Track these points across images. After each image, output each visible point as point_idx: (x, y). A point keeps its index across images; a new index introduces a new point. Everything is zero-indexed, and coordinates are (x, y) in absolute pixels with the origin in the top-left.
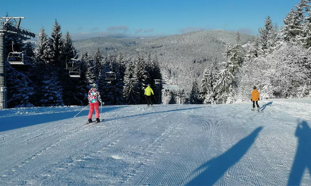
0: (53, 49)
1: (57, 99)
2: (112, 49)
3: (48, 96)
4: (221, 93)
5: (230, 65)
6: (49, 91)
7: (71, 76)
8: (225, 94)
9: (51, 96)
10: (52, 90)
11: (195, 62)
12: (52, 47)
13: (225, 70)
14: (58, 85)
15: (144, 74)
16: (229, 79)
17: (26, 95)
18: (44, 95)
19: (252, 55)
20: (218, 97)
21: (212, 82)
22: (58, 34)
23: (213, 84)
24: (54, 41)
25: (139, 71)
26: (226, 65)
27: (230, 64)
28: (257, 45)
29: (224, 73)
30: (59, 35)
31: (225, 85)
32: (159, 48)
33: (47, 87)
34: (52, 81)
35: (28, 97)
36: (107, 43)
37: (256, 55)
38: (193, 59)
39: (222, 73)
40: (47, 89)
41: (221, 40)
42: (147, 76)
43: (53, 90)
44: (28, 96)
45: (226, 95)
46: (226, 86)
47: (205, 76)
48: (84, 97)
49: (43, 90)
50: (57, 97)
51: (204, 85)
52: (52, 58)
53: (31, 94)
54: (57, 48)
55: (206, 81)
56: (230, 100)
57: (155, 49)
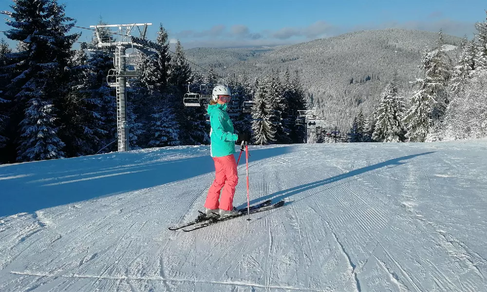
0: (158, 68)
1: (173, 141)
2: (220, 65)
3: (160, 136)
4: (414, 128)
5: (429, 84)
6: (161, 129)
7: (187, 105)
8: (421, 130)
9: (164, 136)
10: (165, 127)
11: (352, 82)
12: (156, 64)
13: (421, 91)
14: (172, 120)
15: (280, 103)
16: (427, 105)
17: (134, 134)
18: (154, 135)
19: (466, 67)
20: (410, 135)
21: (395, 112)
22: (165, 45)
23: (397, 114)
24: (160, 56)
25: (273, 99)
26: (423, 84)
27: (429, 81)
28: (473, 50)
29: (419, 96)
30: (166, 47)
31: (421, 115)
32: (294, 62)
33: (159, 123)
34: (165, 113)
35: (136, 138)
36: (211, 57)
37: (472, 66)
38: (349, 77)
39: (417, 97)
40: (158, 126)
41: (394, 45)
42: (286, 106)
43: (167, 128)
44: (136, 135)
45: (423, 132)
46: (423, 116)
47: (384, 102)
48: (203, 137)
49: (153, 128)
50: (172, 138)
51: (382, 118)
52: (158, 82)
53: (139, 132)
54: (163, 65)
55: (386, 110)
56: (431, 138)
57: (286, 63)
